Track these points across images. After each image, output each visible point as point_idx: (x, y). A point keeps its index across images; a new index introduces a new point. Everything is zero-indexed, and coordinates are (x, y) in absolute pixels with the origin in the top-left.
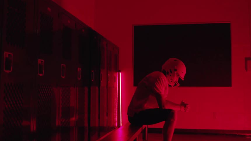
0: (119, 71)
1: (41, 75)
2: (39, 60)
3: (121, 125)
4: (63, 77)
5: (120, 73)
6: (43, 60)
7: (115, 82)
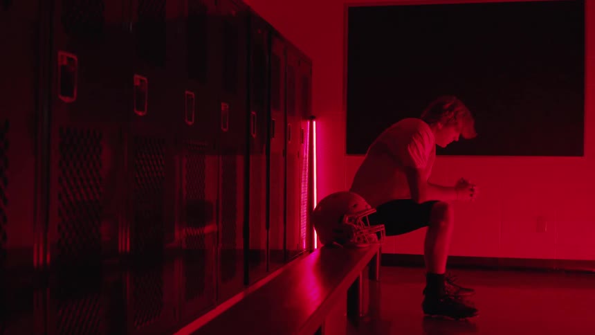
0: (312, 119)
1: (140, 114)
2: (137, 76)
3: (316, 247)
4: (190, 123)
5: (314, 123)
6: (145, 79)
7: (303, 142)
